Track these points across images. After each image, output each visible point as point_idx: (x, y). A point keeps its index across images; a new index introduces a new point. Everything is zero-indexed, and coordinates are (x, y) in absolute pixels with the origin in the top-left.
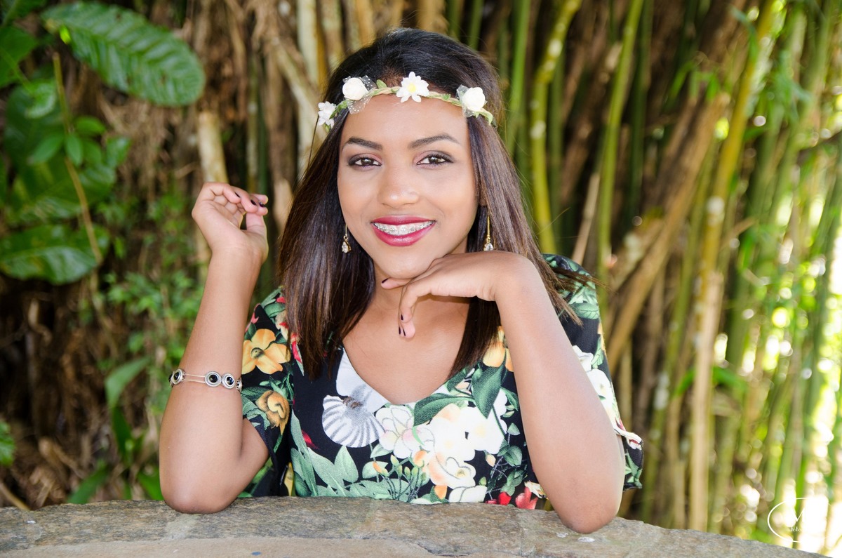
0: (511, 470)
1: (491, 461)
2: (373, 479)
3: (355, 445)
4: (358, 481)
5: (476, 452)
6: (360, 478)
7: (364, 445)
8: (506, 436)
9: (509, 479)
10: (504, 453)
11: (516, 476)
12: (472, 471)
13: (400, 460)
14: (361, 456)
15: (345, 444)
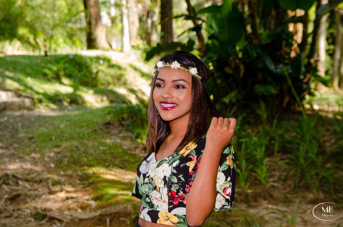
0: (173, 183)
1: (167, 179)
2: (146, 184)
3: (144, 173)
4: (143, 184)
5: (164, 176)
6: (144, 183)
7: (145, 173)
8: (172, 172)
9: (173, 186)
10: (170, 177)
11: (175, 186)
12: (163, 182)
13: (151, 178)
14: (144, 176)
15: (142, 173)
